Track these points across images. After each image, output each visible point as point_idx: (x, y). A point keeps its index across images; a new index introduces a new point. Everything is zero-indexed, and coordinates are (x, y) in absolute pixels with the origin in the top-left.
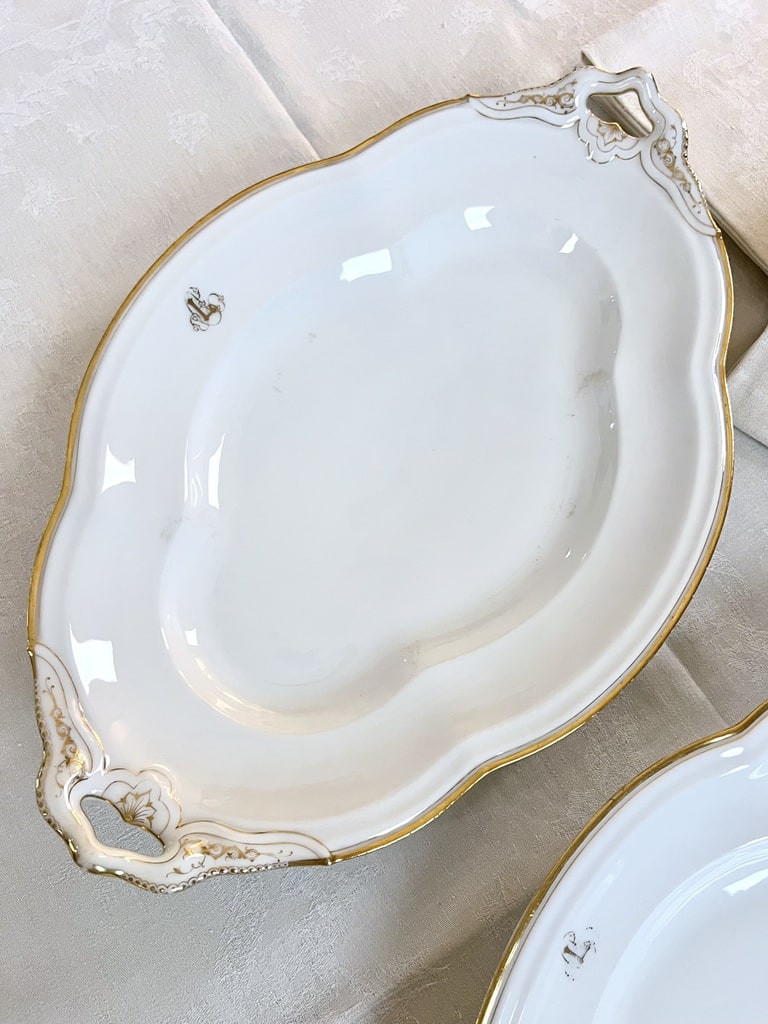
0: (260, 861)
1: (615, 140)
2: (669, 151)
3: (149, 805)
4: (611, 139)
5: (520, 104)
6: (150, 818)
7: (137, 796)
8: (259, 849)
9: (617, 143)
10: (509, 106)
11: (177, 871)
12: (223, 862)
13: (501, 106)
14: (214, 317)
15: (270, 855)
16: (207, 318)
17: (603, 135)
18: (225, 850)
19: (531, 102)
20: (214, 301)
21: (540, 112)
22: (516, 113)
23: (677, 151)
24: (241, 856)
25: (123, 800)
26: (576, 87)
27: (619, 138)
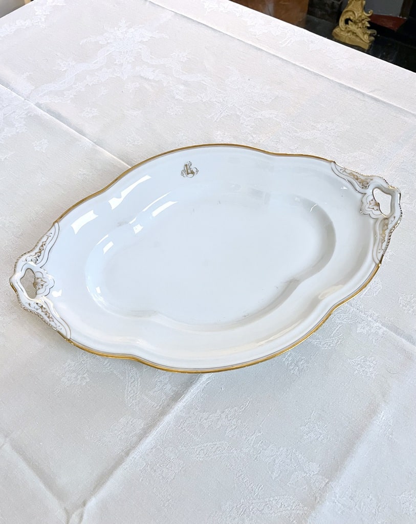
0: (52, 323)
1: (373, 209)
2: (387, 225)
3: (42, 285)
4: (372, 207)
5: (348, 175)
6: (39, 289)
7: (42, 280)
8: (55, 320)
9: (373, 210)
10: (344, 173)
11: (29, 304)
12: (43, 314)
13: (341, 171)
14: (191, 175)
15: (56, 324)
16: (188, 174)
17: (370, 204)
18: (47, 311)
19: (352, 177)
20: (194, 170)
21: (354, 182)
22: (345, 177)
23: (390, 226)
24: (49, 317)
25: (38, 278)
26: (371, 181)
27: (375, 209)
